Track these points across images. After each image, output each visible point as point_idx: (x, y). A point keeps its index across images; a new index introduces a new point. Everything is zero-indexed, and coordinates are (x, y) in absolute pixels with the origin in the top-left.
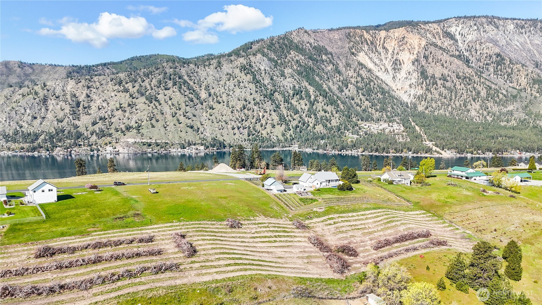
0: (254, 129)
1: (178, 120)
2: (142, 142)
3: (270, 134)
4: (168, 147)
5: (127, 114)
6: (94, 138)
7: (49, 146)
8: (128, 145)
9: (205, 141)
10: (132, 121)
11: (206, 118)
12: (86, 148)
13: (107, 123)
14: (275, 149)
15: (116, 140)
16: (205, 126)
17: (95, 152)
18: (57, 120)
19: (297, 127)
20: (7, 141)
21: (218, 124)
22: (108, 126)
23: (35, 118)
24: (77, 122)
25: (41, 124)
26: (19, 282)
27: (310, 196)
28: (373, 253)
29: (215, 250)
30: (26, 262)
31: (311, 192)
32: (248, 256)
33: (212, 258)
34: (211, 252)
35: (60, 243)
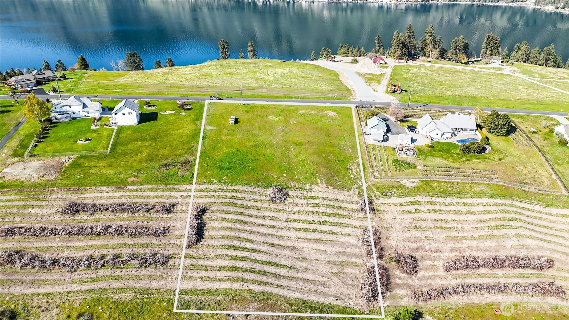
14: (500, 3)
26: (30, 245)
27: (411, 158)
28: (439, 276)
29: (224, 240)
30: (52, 217)
31: (419, 149)
32: (259, 255)
33: (211, 254)
34: (218, 243)
35: (93, 195)
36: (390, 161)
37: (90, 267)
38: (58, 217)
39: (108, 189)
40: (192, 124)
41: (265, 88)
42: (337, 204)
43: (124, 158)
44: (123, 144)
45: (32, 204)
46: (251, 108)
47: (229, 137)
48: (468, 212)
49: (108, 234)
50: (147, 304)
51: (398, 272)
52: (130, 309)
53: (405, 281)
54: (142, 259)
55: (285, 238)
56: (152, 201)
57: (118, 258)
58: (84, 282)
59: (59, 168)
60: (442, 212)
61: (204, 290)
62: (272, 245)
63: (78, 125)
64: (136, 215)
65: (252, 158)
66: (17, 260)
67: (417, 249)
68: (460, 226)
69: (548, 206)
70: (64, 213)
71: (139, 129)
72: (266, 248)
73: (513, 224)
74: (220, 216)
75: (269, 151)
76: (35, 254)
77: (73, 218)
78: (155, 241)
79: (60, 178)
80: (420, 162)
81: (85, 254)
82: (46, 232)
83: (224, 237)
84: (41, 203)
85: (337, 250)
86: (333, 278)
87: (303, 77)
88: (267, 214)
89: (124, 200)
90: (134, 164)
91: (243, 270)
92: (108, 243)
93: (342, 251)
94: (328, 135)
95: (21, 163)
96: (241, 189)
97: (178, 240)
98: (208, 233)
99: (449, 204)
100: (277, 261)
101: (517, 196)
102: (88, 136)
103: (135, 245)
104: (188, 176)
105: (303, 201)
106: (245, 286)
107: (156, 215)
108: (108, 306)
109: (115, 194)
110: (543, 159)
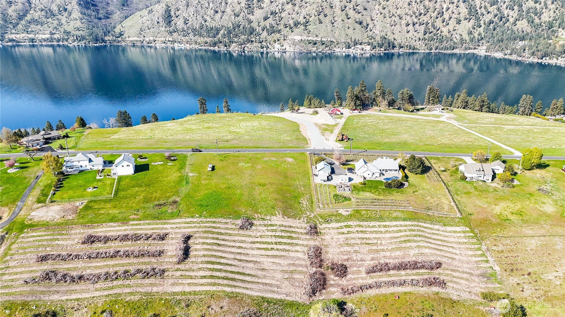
0: (433, 25)
1: (347, 15)
2: (308, 40)
3: (452, 32)
4: (333, 46)
5: (297, 8)
6: (265, 34)
7: (227, 41)
8: (294, 44)
9: (373, 40)
10: (301, 16)
11: (377, 12)
12: (256, 44)
13: (277, 18)
14: (455, 51)
15: (284, 36)
16: (375, 22)
17: (265, 49)
18: (235, 14)
19: (491, 22)
20: (195, 35)
21: (391, 19)
22: (278, 21)
23: (217, 12)
24: (251, 17)
25: (221, 18)
26: (61, 267)
27: (347, 193)
28: (361, 278)
29: (204, 258)
30: (74, 247)
31: (354, 186)
32: (230, 267)
33: (195, 267)
34: (200, 260)
35: (104, 229)
36: (332, 196)
37: (107, 279)
38: (79, 246)
39: (116, 224)
40: (177, 172)
41: (237, 139)
42: (290, 229)
43: (126, 201)
44: (123, 190)
45: (58, 238)
46: (225, 157)
47: (207, 182)
48: (386, 232)
49: (118, 257)
50: (150, 302)
51: (332, 276)
52: (139, 306)
53: (337, 282)
54: (145, 272)
55: (250, 255)
56: (150, 232)
57: (127, 272)
58: (104, 290)
59: (75, 210)
60: (367, 232)
61: (190, 292)
62: (240, 260)
63: (86, 176)
64: (138, 242)
65: (225, 197)
66: (53, 277)
67: (348, 260)
68: (379, 242)
69: (445, 225)
70: (84, 243)
71: (135, 178)
72: (235, 263)
73: (416, 239)
74: (201, 241)
75: (238, 191)
76: (65, 272)
77: (90, 246)
78: (153, 260)
79: (76, 218)
80: (354, 196)
81: (103, 271)
82: (71, 257)
83: (204, 256)
84: (64, 237)
85: (289, 262)
86: (285, 282)
87: (270, 129)
88: (236, 238)
89: (128, 232)
90: (134, 205)
91: (219, 278)
92: (119, 263)
93: (292, 263)
94: (286, 177)
95: (44, 207)
96: (217, 221)
97: (171, 259)
98: (192, 254)
99: (372, 227)
100: (244, 271)
101: (423, 219)
102: (95, 184)
103: (139, 264)
104: (176, 212)
105: (264, 228)
106: (220, 288)
107: (153, 242)
108: (123, 304)
109: (121, 228)
110: (447, 190)
